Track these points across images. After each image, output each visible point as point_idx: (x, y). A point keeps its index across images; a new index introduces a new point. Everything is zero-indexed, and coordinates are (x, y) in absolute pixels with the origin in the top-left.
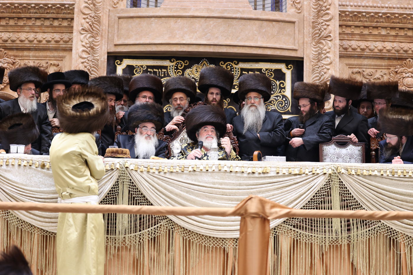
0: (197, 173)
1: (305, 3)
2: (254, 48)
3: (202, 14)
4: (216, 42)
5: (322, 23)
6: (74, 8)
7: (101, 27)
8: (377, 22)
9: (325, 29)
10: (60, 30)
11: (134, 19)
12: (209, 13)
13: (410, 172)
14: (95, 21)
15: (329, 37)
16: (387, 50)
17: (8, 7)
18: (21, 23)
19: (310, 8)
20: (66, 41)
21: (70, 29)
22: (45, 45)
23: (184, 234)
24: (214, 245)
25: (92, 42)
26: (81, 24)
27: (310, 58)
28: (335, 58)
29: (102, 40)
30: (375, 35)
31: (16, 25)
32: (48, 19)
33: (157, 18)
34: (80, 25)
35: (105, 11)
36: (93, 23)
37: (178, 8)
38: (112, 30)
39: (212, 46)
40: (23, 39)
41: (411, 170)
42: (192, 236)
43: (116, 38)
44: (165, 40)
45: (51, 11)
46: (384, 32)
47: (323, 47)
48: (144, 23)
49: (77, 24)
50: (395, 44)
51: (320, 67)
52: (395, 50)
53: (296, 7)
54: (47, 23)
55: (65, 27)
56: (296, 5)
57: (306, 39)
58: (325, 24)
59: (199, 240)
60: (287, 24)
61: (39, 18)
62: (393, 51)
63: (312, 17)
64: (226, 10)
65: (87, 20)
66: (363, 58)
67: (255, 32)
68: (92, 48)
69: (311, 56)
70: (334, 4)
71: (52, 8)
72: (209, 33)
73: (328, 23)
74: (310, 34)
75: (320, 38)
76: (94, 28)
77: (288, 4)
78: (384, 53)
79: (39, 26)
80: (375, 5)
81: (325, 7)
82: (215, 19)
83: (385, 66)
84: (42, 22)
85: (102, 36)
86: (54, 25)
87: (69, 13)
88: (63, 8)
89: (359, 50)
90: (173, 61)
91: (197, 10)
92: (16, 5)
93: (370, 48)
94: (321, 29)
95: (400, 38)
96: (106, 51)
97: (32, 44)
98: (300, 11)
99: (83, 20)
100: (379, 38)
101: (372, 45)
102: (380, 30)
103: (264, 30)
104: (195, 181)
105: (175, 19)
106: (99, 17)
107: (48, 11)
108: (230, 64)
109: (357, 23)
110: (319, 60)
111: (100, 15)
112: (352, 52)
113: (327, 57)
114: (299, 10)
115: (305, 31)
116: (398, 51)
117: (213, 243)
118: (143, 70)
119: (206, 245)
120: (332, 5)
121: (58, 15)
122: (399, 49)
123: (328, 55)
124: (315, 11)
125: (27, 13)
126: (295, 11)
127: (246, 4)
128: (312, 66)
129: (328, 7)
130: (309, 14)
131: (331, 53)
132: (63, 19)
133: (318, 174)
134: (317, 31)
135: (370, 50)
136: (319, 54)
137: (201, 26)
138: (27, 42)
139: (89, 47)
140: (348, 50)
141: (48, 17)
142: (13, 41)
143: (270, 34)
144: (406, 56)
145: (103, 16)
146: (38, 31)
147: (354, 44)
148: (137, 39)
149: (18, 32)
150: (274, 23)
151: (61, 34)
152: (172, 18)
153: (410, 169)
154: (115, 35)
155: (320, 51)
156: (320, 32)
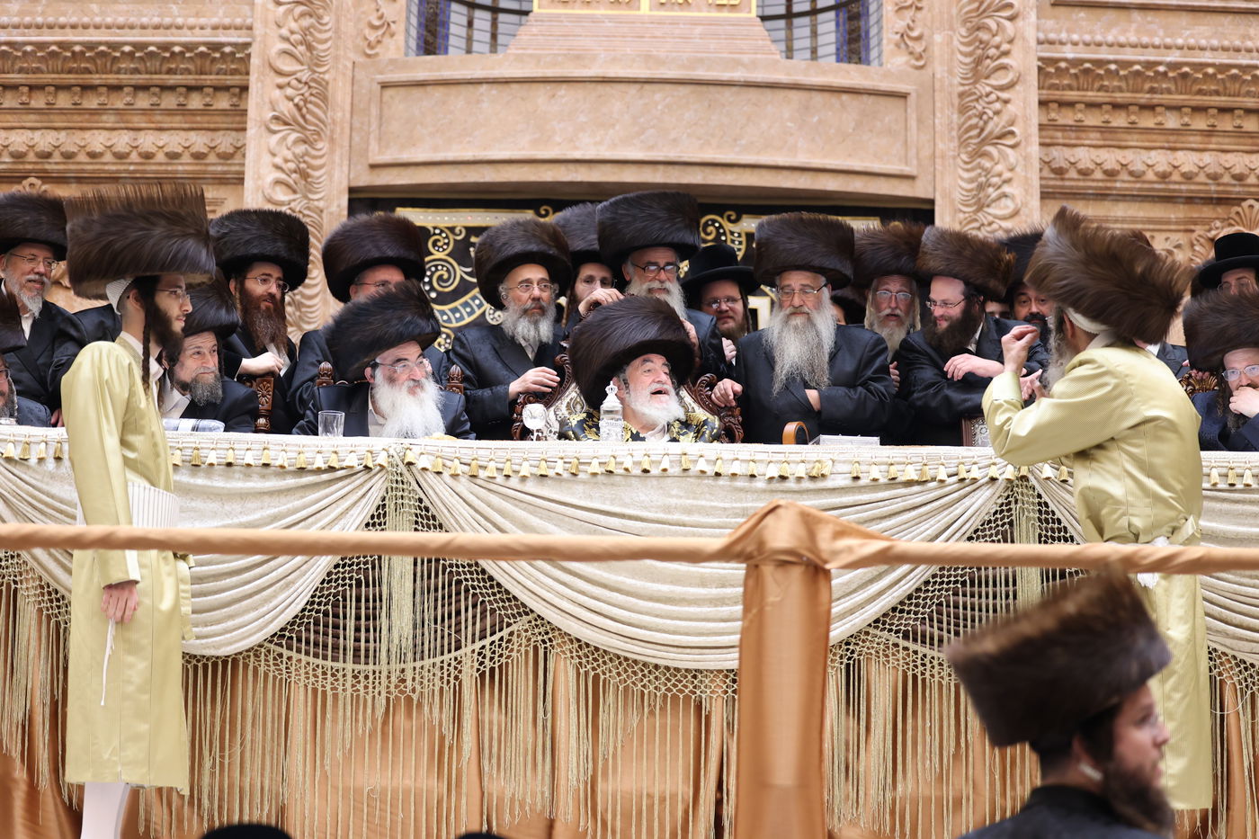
0: (618, 479)
1: (938, 38)
2: (786, 173)
3: (629, 71)
4: (672, 155)
5: (988, 95)
6: (249, 56)
7: (329, 114)
8: (1152, 90)
9: (997, 113)
10: (208, 123)
11: (429, 89)
12: (649, 69)
13: (1248, 474)
14: (311, 94)
15: (1009, 136)
16: (1183, 175)
17: (53, 54)
18: (92, 102)
19: (953, 53)
20: (225, 153)
21: (238, 119)
22: (163, 168)
23: (579, 657)
24: (669, 690)
25: (302, 157)
26: (271, 103)
27: (952, 201)
28: (1029, 198)
29: (332, 151)
30: (1147, 130)
31: (77, 109)
32: (172, 88)
33: (495, 86)
34: (268, 106)
35: (340, 66)
36: (305, 101)
37: (559, 55)
38: (362, 123)
39: (661, 168)
40: (98, 148)
41: (1250, 469)
42: (605, 663)
43: (374, 146)
44: (520, 150)
45: (182, 66)
46: (1172, 121)
47: (992, 167)
48: (458, 99)
49: (257, 104)
50: (1207, 158)
51: (983, 225)
52: (1208, 176)
53: (911, 49)
54: (170, 101)
55: (224, 112)
56: (910, 43)
57: (940, 146)
58: (998, 98)
59: (625, 676)
60: (883, 101)
61: (145, 88)
62: (1202, 178)
63: (957, 80)
64: (701, 60)
65: (289, 91)
66: (1111, 198)
67: (789, 124)
68: (304, 175)
69: (958, 196)
70: (1024, 39)
71: (184, 57)
72: (653, 127)
73: (1004, 95)
74: (952, 129)
75: (983, 140)
76: (308, 116)
77: (885, 42)
78: (1176, 183)
79: (144, 111)
80: (1145, 40)
81: (997, 47)
82: (668, 87)
83: (1177, 223)
84: (155, 99)
85: (332, 140)
86: (190, 107)
87: (234, 72)
88: (217, 55)
89: (1098, 175)
90: (543, 212)
91: (614, 60)
92: (77, 48)
93: (1131, 168)
94: (985, 113)
95: (1220, 140)
96: (345, 186)
97: (124, 164)
98: (921, 63)
99: (277, 92)
100: (1160, 140)
101: (1137, 159)
102: (1160, 114)
103: (815, 119)
104: (612, 502)
105: (548, 87)
106: (324, 85)
107: (173, 66)
108: (714, 221)
109: (1091, 95)
110: (981, 207)
111: (327, 77)
112: (1078, 180)
113: (1005, 195)
114: (921, 60)
115: (937, 121)
116: (1215, 177)
117: (666, 685)
118: (455, 240)
119: (646, 692)
120: (1018, 43)
121: (203, 77)
122: (1220, 170)
123: (1006, 189)
124: (968, 60)
125: (111, 72)
126: (907, 63)
127: (760, 42)
128: (961, 223)
129: (1005, 47)
130: (950, 72)
131: (1015, 183)
132: (217, 89)
133: (974, 480)
134: (974, 121)
135: (1131, 173)
136: (981, 187)
137: (628, 107)
138: (108, 157)
139: (295, 172)
140: (1067, 176)
141: (171, 82)
142: (68, 156)
143: (832, 131)
144: (1239, 193)
145: (335, 79)
146: (143, 125)
147: (1084, 156)
148: (435, 149)
149: (81, 129)
150: (845, 97)
151: (209, 133)
152: (542, 85)
153: (1248, 466)
154: (372, 136)
155: (983, 179)
156: (981, 123)
